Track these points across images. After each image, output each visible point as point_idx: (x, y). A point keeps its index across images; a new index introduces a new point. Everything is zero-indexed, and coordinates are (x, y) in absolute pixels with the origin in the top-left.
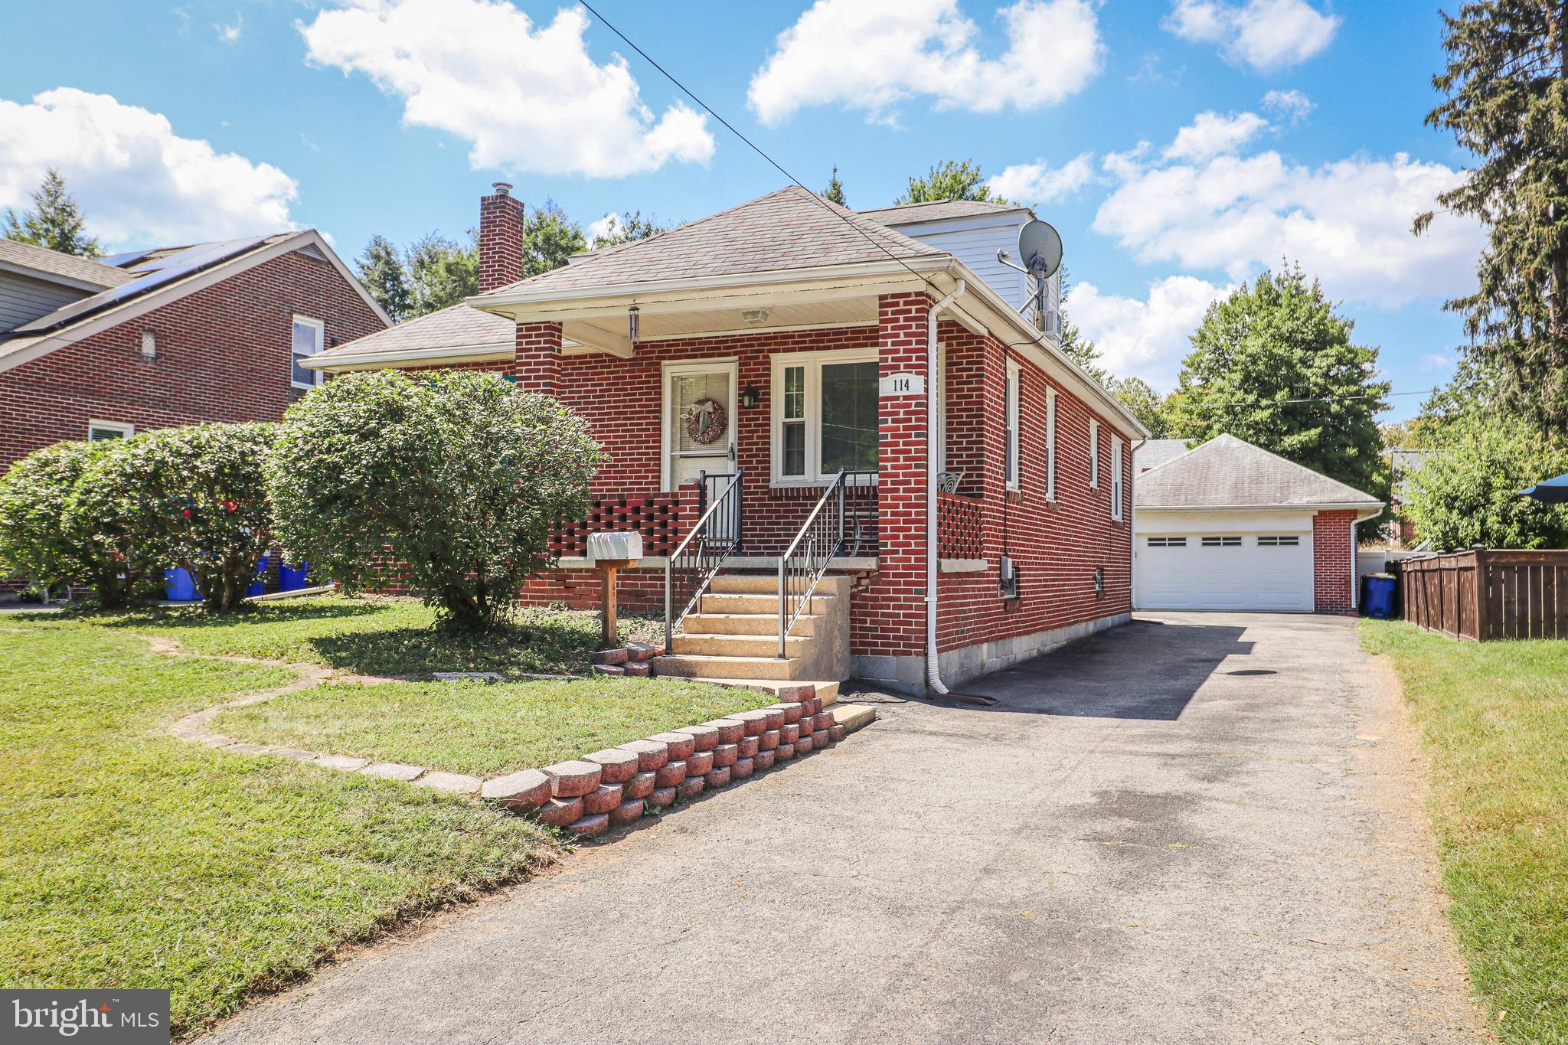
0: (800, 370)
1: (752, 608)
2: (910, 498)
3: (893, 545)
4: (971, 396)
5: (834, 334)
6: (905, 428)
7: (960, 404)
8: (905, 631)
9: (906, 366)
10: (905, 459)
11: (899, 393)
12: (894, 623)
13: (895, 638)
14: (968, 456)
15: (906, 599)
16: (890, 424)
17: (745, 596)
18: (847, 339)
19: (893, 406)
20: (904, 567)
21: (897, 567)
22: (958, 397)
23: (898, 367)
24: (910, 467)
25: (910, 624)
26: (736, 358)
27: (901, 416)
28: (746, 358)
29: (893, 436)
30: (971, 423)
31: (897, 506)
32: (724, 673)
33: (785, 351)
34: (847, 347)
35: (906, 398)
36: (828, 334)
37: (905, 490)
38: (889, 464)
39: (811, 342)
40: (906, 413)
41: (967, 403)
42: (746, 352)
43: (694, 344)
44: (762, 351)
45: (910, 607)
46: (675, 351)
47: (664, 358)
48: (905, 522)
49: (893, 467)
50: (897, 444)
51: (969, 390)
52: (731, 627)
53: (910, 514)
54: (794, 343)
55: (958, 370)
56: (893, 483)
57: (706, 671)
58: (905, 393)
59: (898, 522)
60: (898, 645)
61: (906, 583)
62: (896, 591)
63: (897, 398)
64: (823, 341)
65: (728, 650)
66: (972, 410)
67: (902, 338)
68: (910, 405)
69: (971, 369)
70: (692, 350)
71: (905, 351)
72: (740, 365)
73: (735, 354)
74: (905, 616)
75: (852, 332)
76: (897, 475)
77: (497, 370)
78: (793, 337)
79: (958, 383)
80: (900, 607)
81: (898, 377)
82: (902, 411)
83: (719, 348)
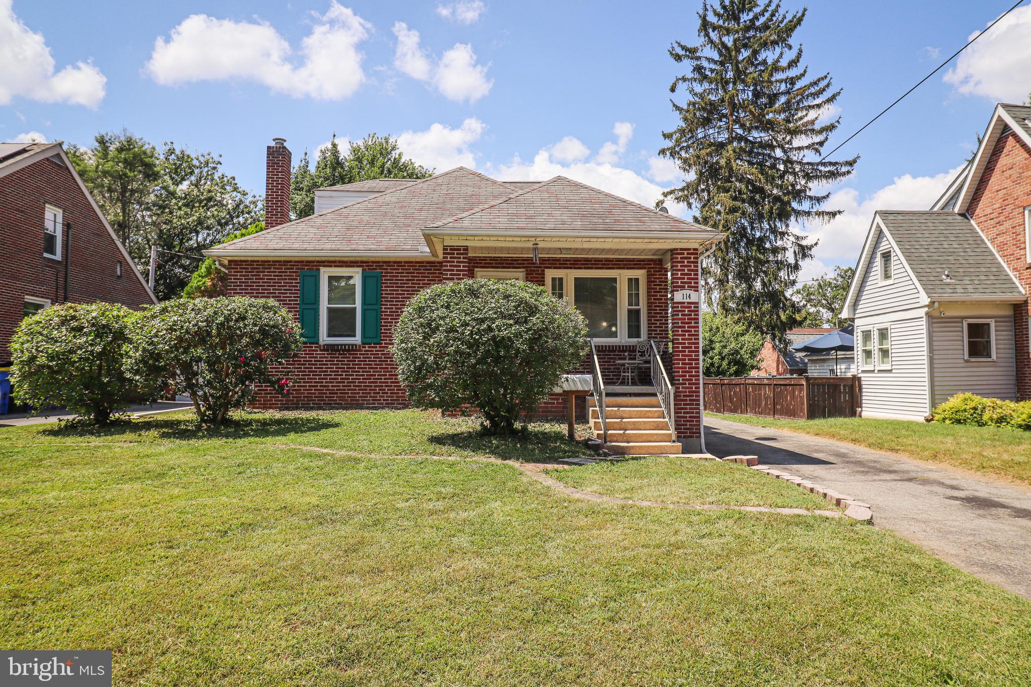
0: (561, 280)
1: (625, 416)
2: (692, 356)
3: (683, 380)
4: (661, 299)
5: (584, 261)
6: (688, 319)
7: (656, 303)
8: (690, 425)
9: (688, 287)
10: (689, 335)
11: (685, 300)
12: (684, 421)
13: (684, 429)
14: (660, 331)
15: (690, 409)
16: (680, 316)
17: (621, 409)
18: (592, 264)
19: (682, 307)
20: (689, 392)
21: (686, 392)
22: (654, 299)
23: (684, 287)
24: (691, 339)
25: (693, 421)
26: (524, 270)
27: (686, 312)
28: (531, 270)
29: (682, 323)
30: (662, 313)
31: (685, 360)
32: (643, 451)
33: (555, 268)
34: (592, 268)
35: (688, 303)
36: (581, 261)
37: (689, 352)
38: (680, 338)
39: (570, 264)
40: (688, 311)
41: (659, 303)
42: (531, 267)
43: (497, 260)
44: (541, 267)
45: (693, 413)
46: (485, 263)
47: (477, 267)
48: (689, 368)
49: (682, 339)
50: (684, 327)
51: (660, 296)
52: (623, 426)
53: (692, 364)
54: (560, 264)
55: (654, 285)
56: (682, 347)
57: (632, 452)
58: (688, 300)
59: (686, 368)
60: (687, 433)
61: (690, 400)
62: (685, 404)
63: (684, 303)
64: (577, 264)
65: (633, 439)
66: (662, 306)
67: (686, 271)
68: (691, 307)
69: (661, 285)
70: (496, 264)
71: (688, 279)
72: (527, 274)
73: (523, 268)
74: (690, 417)
75: (595, 261)
76: (685, 343)
77: (358, 266)
78: (560, 260)
79: (654, 292)
80: (687, 413)
81: (685, 292)
82: (687, 310)
83: (513, 264)
